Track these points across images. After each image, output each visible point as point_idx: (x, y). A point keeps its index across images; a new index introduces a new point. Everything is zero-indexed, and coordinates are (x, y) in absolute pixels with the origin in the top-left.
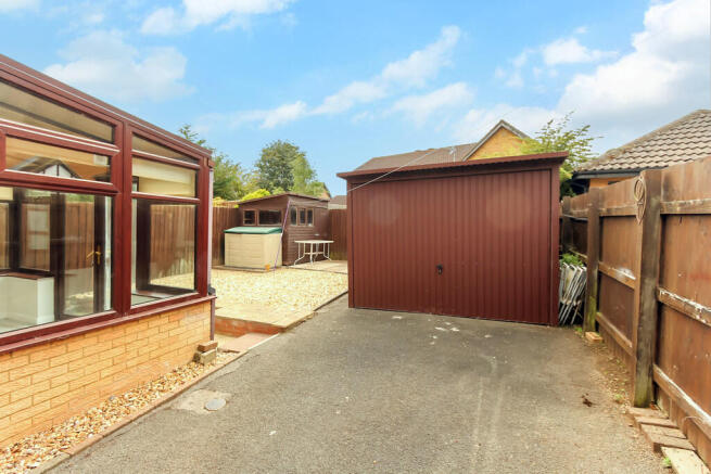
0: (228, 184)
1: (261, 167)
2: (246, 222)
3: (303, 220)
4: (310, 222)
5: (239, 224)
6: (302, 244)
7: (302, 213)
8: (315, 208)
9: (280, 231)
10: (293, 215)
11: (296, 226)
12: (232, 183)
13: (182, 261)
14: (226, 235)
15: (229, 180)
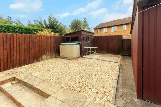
0: (62, 31)
1: (71, 27)
2: (67, 41)
3: (87, 40)
4: (89, 40)
5: (65, 42)
6: (87, 48)
7: (86, 38)
8: (90, 35)
9: (79, 44)
10: (84, 38)
11: (85, 42)
12: (63, 31)
13: (44, 55)
14: (60, 45)
15: (63, 30)
